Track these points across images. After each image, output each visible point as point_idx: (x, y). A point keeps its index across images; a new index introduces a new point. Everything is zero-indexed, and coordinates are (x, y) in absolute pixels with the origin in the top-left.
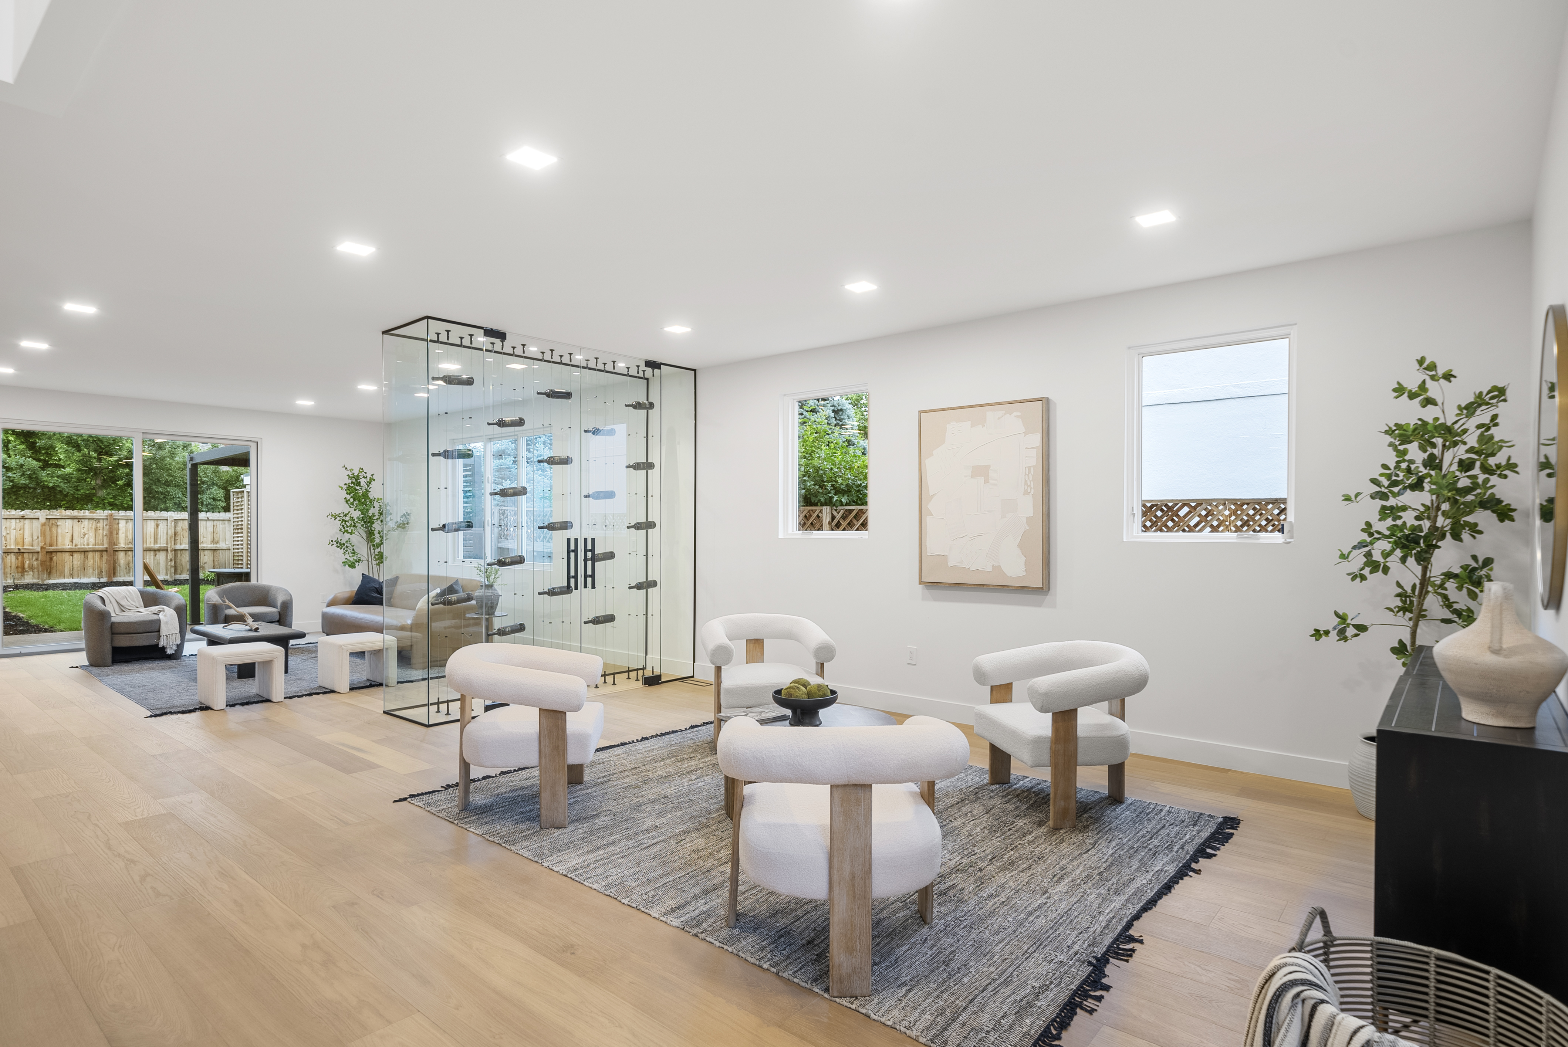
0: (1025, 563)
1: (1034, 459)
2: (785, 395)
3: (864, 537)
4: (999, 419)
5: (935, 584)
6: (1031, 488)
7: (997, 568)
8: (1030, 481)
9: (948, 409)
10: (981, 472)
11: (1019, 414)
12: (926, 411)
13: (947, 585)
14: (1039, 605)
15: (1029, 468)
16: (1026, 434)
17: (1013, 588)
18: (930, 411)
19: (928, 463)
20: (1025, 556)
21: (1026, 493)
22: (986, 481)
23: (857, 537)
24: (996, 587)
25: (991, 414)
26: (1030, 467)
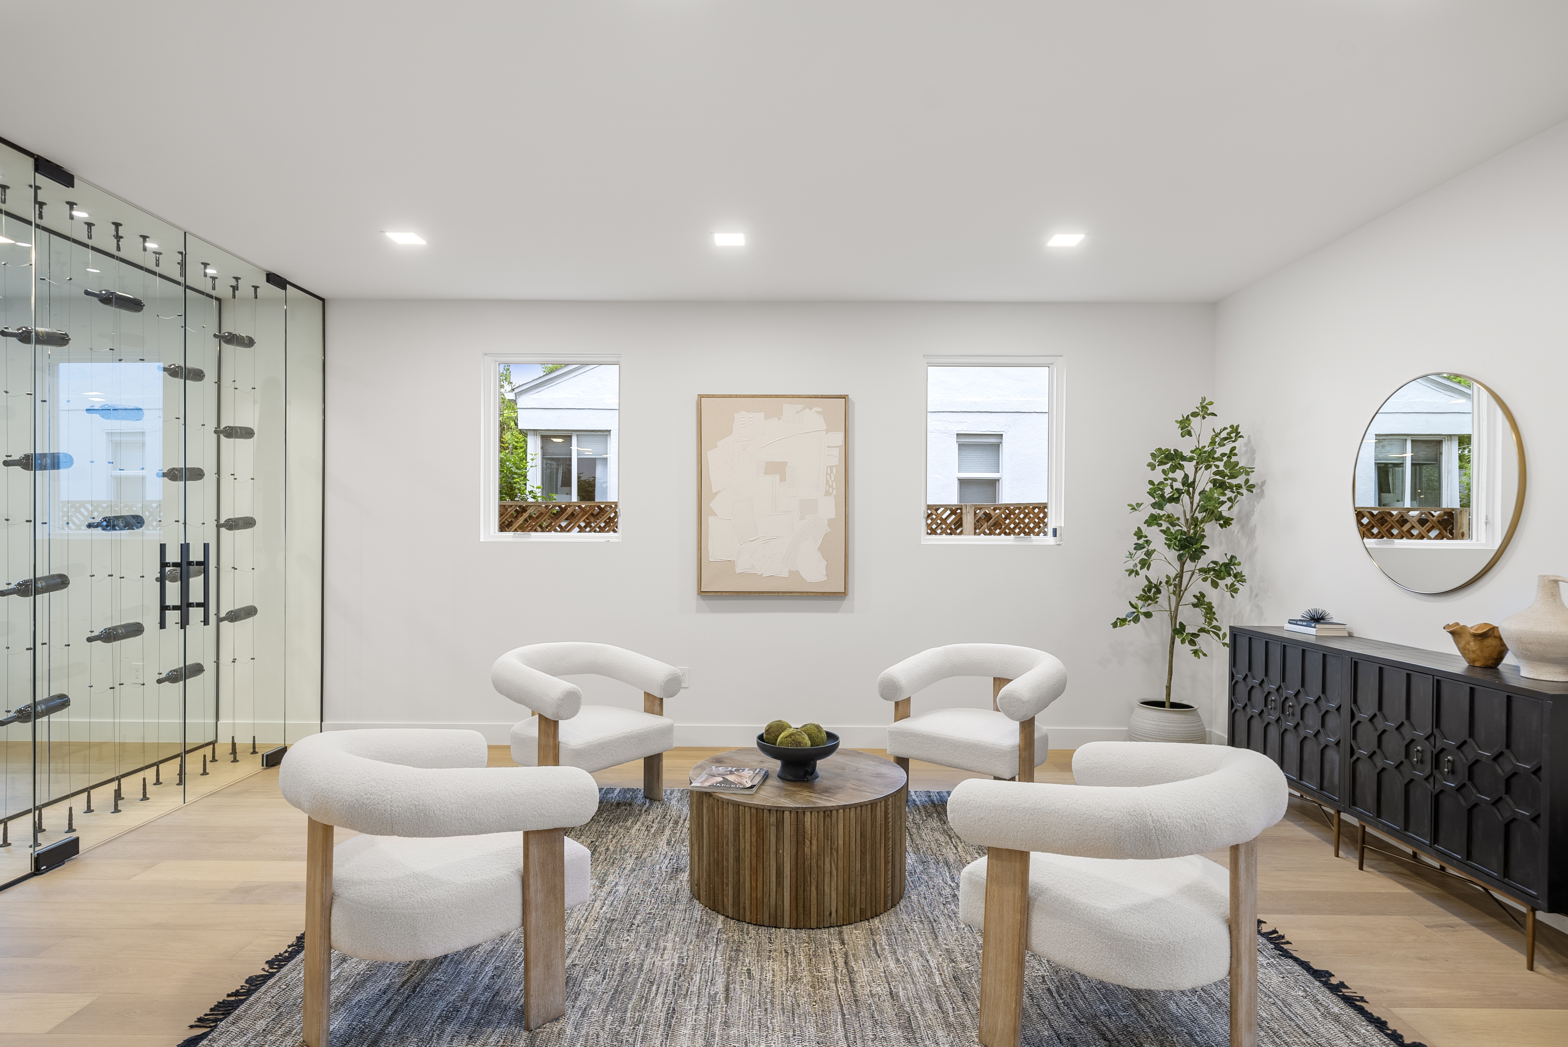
0: (826, 567)
1: (835, 458)
2: (486, 354)
3: (611, 540)
4: (797, 413)
5: (719, 594)
6: (833, 489)
7: (795, 574)
8: (832, 482)
9: (736, 396)
10: (777, 469)
11: (820, 410)
12: (708, 396)
13: (734, 594)
14: (836, 610)
15: (831, 467)
16: (827, 431)
17: (813, 594)
18: (713, 396)
19: (710, 456)
20: (827, 561)
21: (827, 494)
22: (783, 479)
23: (604, 540)
24: (794, 594)
25: (789, 407)
26: (833, 466)
